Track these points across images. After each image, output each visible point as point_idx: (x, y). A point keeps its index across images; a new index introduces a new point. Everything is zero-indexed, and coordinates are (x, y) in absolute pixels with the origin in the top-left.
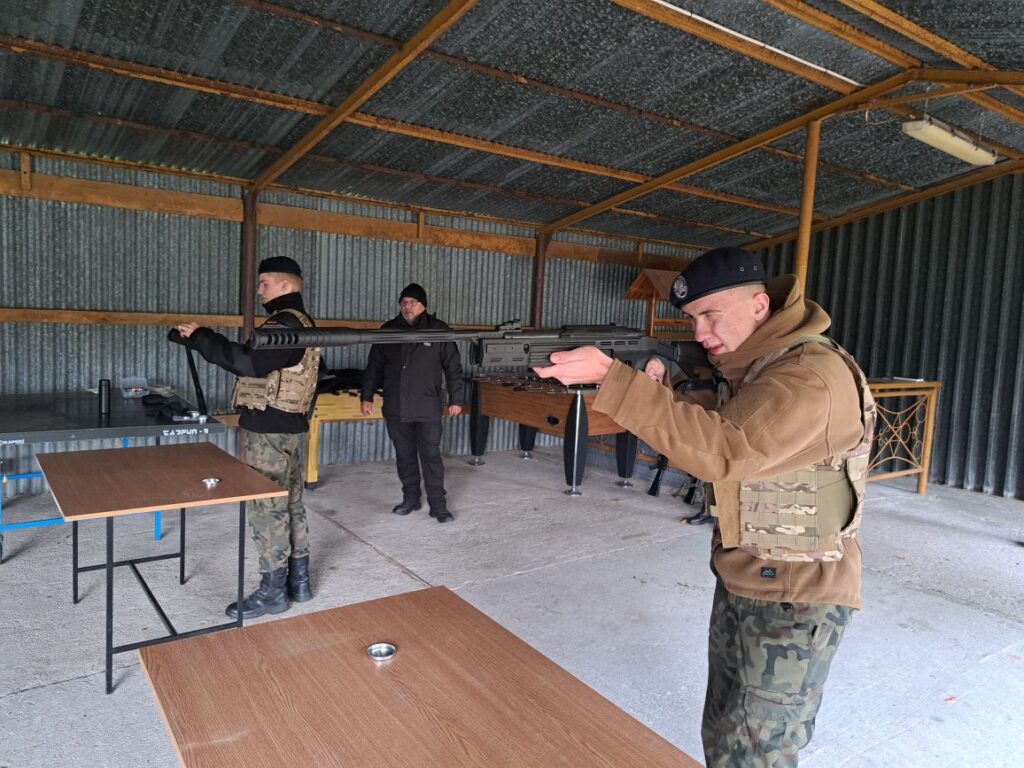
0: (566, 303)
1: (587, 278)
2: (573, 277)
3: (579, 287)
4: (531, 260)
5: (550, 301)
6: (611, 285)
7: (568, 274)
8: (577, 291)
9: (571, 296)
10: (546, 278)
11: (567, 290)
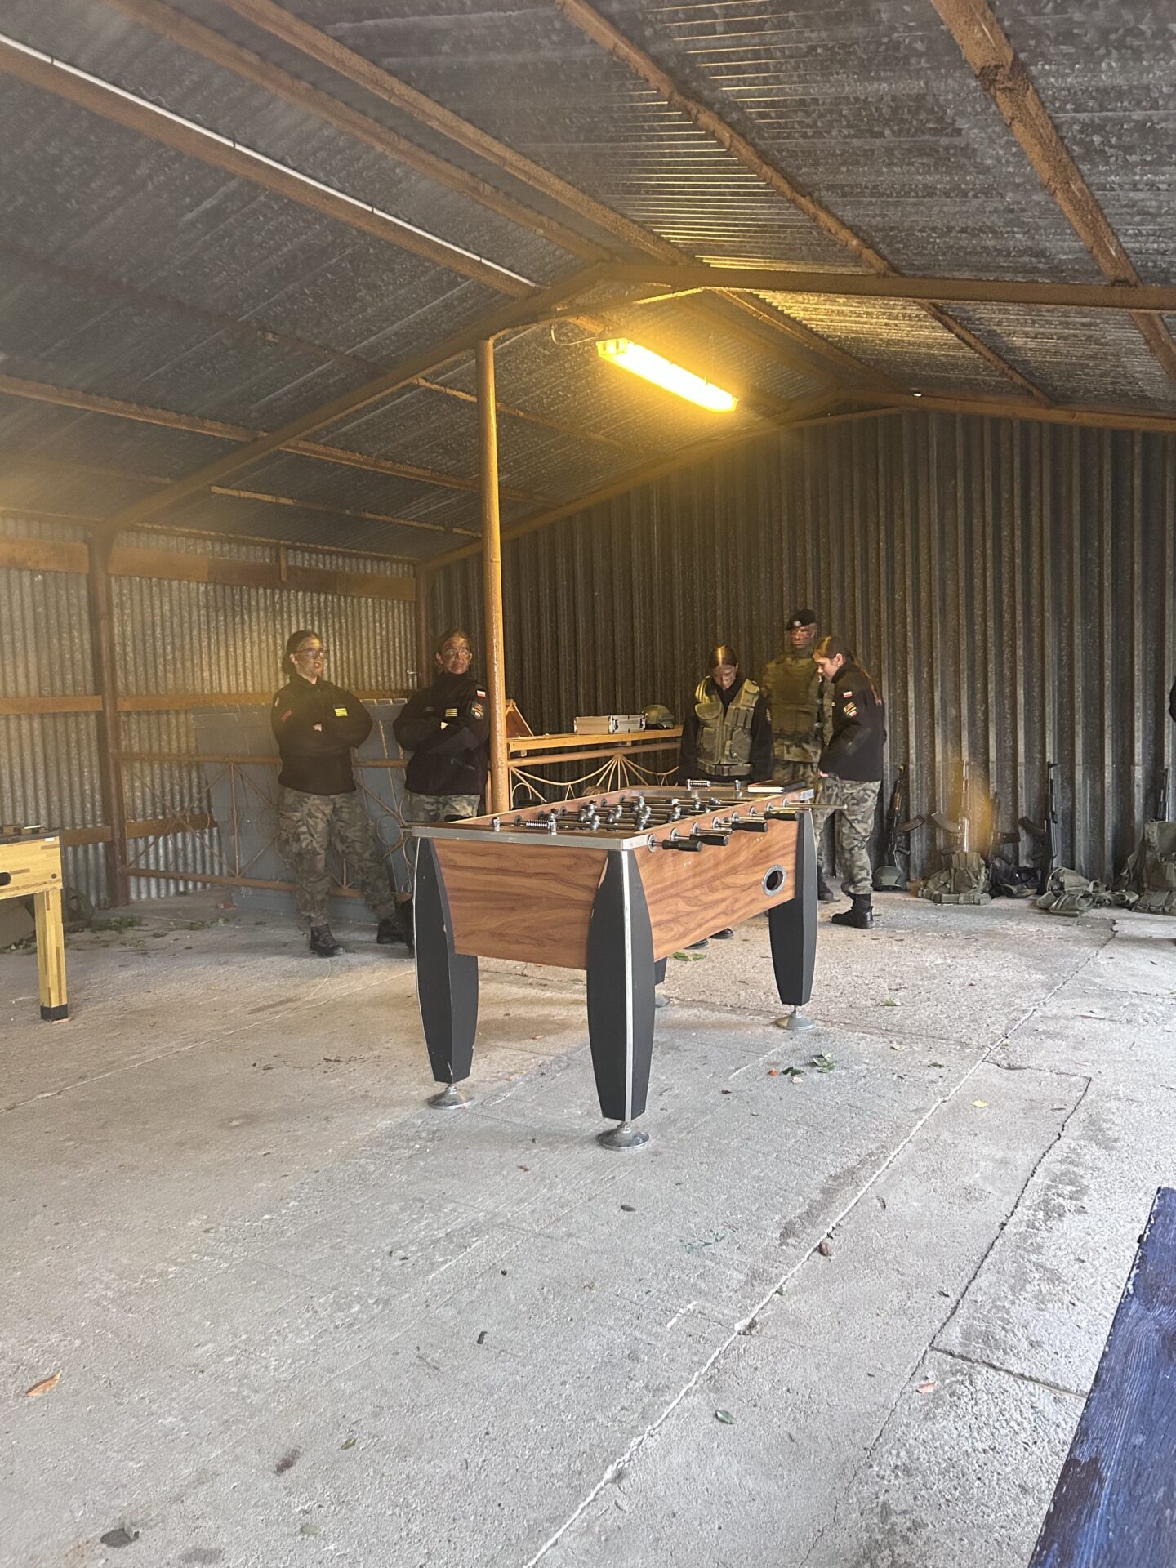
0: (160, 651)
1: (194, 609)
2: (167, 607)
3: (181, 625)
4: (83, 581)
5: (129, 649)
6: (238, 618)
7: (157, 603)
8: (177, 630)
9: (169, 640)
10: (116, 611)
11: (158, 630)
